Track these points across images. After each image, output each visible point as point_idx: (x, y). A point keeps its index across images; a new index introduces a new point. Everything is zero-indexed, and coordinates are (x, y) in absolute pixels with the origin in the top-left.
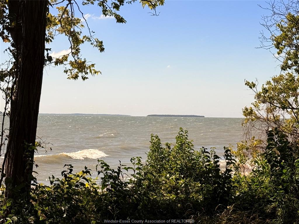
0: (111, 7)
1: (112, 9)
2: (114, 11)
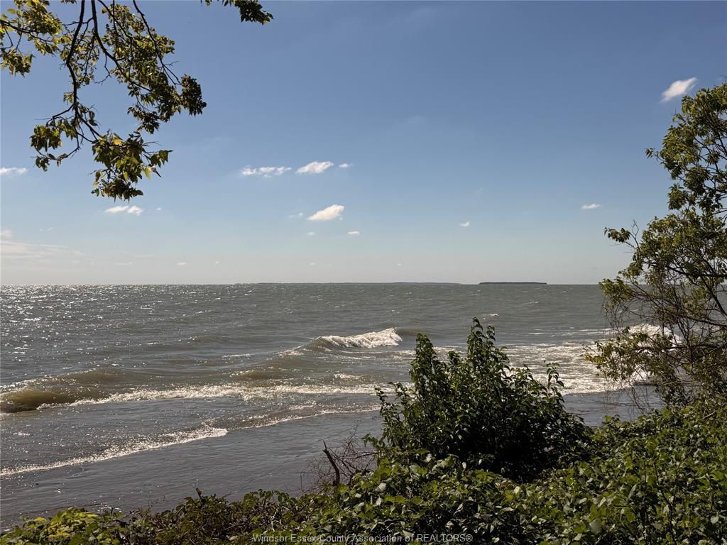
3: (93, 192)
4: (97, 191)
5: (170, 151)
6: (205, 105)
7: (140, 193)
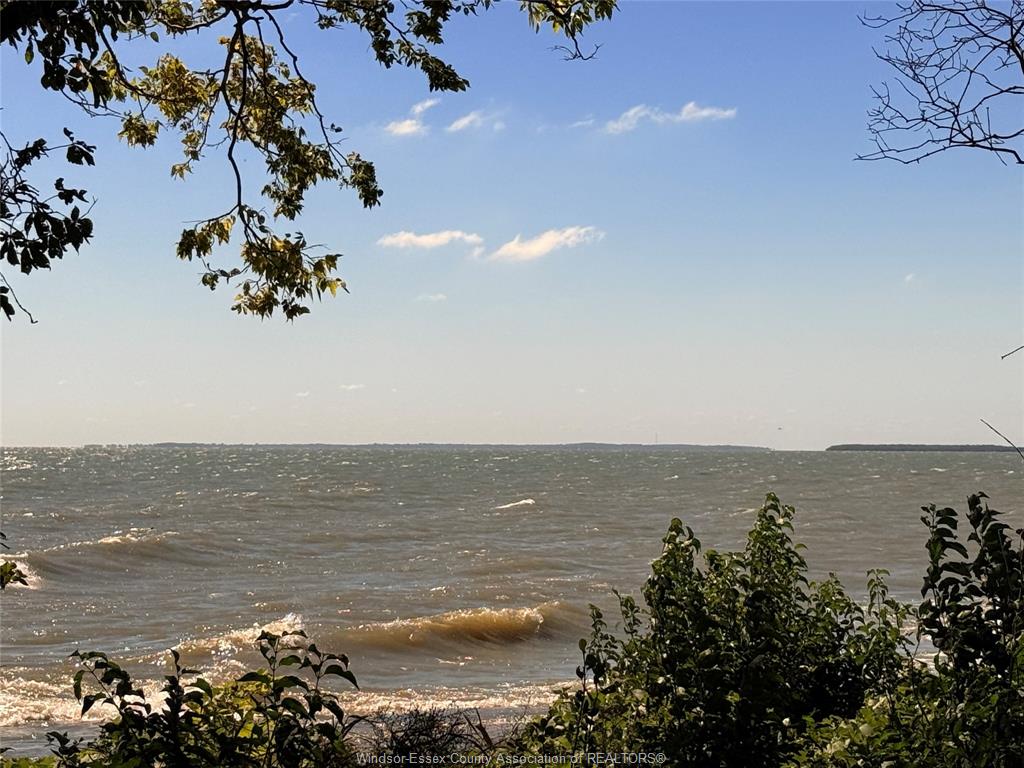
0: (408, 31)
1: (411, 37)
2: (420, 43)
3: (233, 309)
4: (238, 307)
5: (339, 255)
6: (381, 193)
7: (305, 310)
